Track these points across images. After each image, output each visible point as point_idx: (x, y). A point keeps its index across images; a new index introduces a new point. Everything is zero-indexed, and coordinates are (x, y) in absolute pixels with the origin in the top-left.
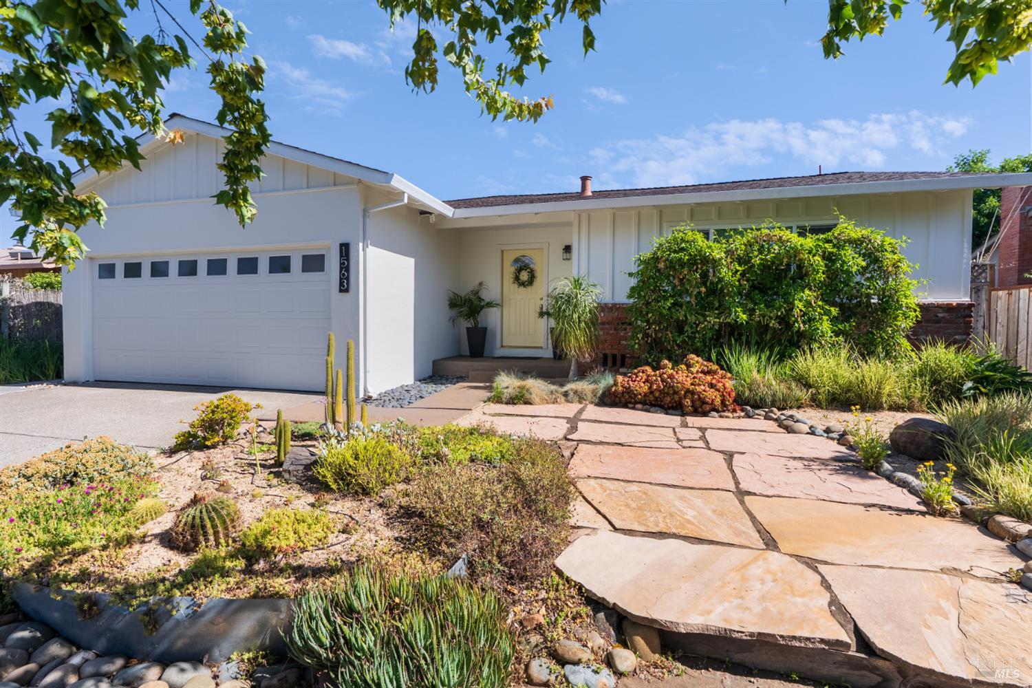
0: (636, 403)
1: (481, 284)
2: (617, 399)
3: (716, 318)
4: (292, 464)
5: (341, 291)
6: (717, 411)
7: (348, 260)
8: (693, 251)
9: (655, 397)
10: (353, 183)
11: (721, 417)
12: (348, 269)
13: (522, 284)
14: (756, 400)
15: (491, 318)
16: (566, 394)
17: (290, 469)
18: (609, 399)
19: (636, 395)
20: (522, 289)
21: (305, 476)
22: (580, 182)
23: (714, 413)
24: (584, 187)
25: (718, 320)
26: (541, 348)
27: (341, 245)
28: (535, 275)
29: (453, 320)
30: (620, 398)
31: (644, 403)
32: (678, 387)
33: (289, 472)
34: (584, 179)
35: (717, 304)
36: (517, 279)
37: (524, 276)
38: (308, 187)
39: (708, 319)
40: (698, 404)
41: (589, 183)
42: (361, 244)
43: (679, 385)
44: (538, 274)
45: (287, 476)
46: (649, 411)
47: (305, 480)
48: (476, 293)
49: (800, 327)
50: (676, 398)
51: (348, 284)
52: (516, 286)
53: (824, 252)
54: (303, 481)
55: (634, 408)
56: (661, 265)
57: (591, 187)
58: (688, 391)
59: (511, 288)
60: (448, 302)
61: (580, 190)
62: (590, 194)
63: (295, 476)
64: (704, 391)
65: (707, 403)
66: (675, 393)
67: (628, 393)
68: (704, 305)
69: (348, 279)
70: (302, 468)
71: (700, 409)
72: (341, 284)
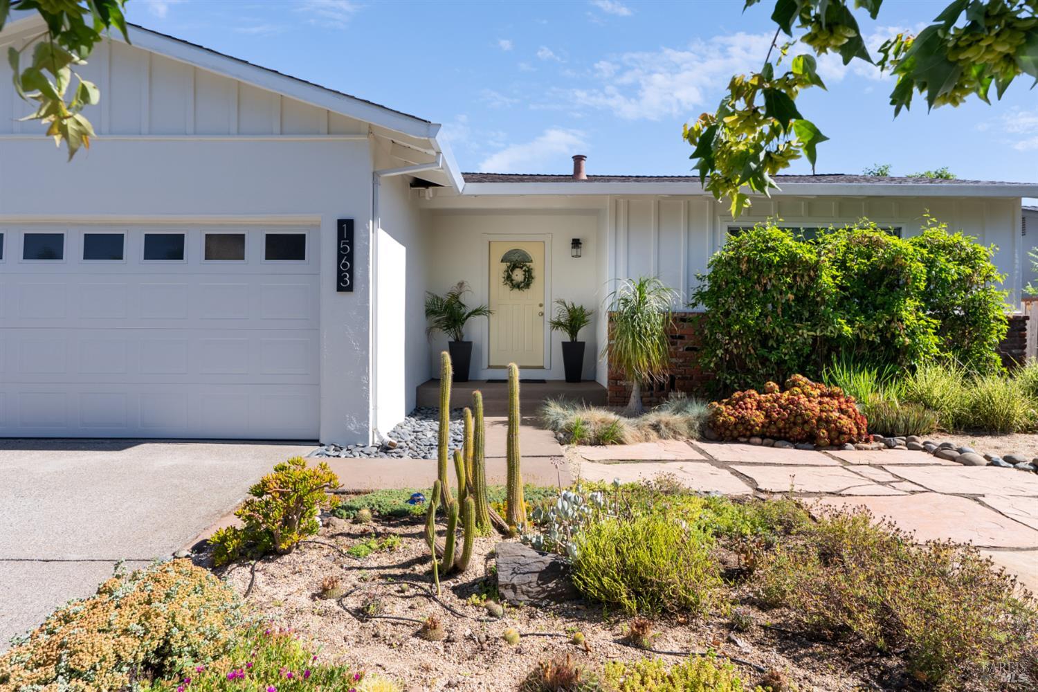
0: (752, 435)
1: (461, 284)
2: (728, 432)
3: (809, 331)
4: (514, 572)
5: (340, 289)
6: (852, 442)
7: (351, 244)
8: (782, 252)
9: (778, 428)
10: (358, 133)
11: (859, 449)
12: (350, 257)
13: (517, 286)
14: (885, 428)
15: (475, 329)
16: (656, 427)
17: (515, 581)
18: (713, 431)
19: (753, 427)
20: (516, 290)
21: (544, 591)
22: (572, 162)
23: (849, 445)
24: (578, 169)
25: (813, 333)
26: (542, 368)
27: (341, 223)
28: (533, 275)
29: (429, 331)
30: (731, 431)
31: (763, 436)
32: (808, 416)
33: (514, 588)
34: (578, 159)
35: (807, 314)
36: (509, 278)
37: (518, 275)
38: (282, 133)
39: (800, 331)
40: (834, 434)
41: (584, 163)
42: (371, 222)
43: (808, 412)
44: (536, 273)
45: (509, 594)
46: (773, 446)
47: (545, 598)
48: (456, 297)
49: (904, 342)
50: (807, 428)
51: (351, 278)
52: (508, 288)
53: (922, 258)
54: (542, 600)
55: (748, 443)
56: (744, 267)
57: (587, 169)
58: (820, 419)
59: (502, 292)
60: (424, 308)
61: (571, 172)
62: (585, 177)
63: (527, 593)
64: (839, 418)
65: (844, 433)
66: (806, 422)
67: (743, 424)
68: (792, 316)
69: (351, 271)
70: (534, 578)
71: (836, 441)
72: (340, 278)
